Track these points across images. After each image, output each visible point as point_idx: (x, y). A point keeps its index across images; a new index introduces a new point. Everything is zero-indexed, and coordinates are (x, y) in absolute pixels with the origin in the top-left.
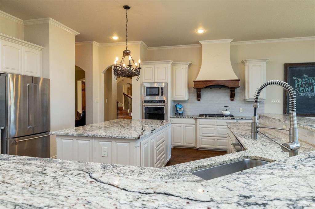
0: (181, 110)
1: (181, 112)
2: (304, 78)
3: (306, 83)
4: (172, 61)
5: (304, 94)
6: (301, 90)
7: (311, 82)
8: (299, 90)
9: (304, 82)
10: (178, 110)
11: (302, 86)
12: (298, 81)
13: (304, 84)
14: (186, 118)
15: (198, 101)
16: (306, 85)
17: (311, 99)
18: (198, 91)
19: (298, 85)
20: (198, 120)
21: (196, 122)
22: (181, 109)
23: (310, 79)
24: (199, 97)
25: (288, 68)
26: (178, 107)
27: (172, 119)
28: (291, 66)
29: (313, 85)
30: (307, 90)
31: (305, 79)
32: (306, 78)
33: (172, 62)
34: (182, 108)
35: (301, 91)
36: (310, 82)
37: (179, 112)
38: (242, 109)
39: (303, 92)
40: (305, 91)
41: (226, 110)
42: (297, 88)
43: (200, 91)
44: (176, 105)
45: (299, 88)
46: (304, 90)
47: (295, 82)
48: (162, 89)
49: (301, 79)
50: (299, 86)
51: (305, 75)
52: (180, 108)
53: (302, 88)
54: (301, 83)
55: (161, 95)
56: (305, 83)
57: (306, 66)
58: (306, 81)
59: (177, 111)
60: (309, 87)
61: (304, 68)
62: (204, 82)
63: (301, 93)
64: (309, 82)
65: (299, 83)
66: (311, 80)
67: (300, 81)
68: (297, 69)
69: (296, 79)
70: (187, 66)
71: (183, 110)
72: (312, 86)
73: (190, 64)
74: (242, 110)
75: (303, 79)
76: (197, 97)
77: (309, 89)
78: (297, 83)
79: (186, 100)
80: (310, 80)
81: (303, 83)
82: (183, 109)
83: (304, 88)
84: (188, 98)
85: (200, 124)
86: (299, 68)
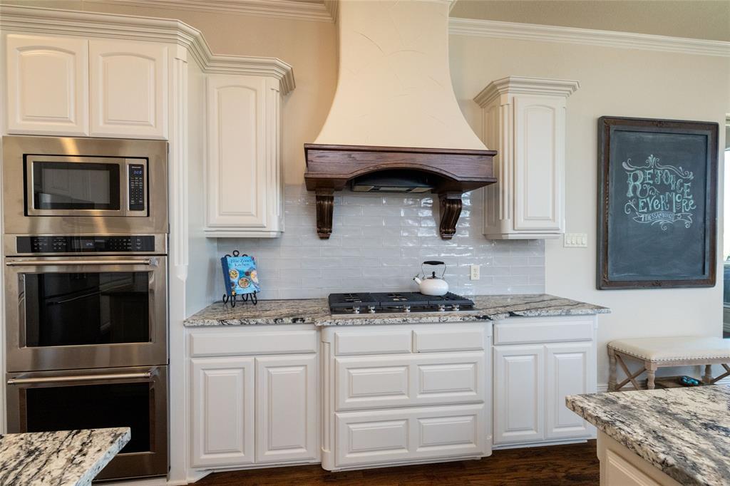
0: (248, 281)
1: (249, 290)
2: (650, 169)
3: (654, 184)
4: (197, 33)
5: (649, 217)
6: (641, 204)
7: (667, 181)
8: (637, 205)
9: (649, 179)
10: (235, 280)
11: (643, 192)
12: (636, 178)
13: (648, 187)
14: (268, 324)
15: (322, 238)
16: (653, 191)
17: (665, 233)
18: (324, 198)
19: (635, 188)
20: (330, 332)
21: (322, 342)
22: (247, 274)
23: (664, 170)
24: (324, 225)
25: (612, 132)
26: (236, 265)
27: (198, 334)
28: (620, 128)
29: (671, 191)
30: (657, 206)
31: (652, 171)
32: (655, 168)
33: (196, 38)
34: (254, 273)
35: (643, 208)
36: (664, 180)
37: (240, 290)
38: (478, 267)
39: (645, 210)
40: (650, 209)
41: (434, 277)
42: (631, 198)
43: (332, 199)
44: (224, 261)
45: (638, 198)
46: (650, 205)
47: (627, 177)
48: (136, 172)
49: (642, 170)
50: (638, 193)
51: (651, 159)
52: (245, 269)
53: (644, 200)
54: (642, 184)
55: (132, 208)
56: (651, 182)
57: (654, 129)
58: (653, 176)
59: (229, 285)
60: (661, 196)
61: (650, 136)
62: (355, 154)
63: (643, 216)
64: (662, 180)
65: (638, 183)
66: (666, 174)
67: (640, 173)
68: (633, 136)
69: (630, 169)
70: (275, 83)
71: (256, 280)
72: (667, 193)
73: (288, 73)
74: (478, 273)
75: (647, 169)
76: (318, 222)
77: (660, 203)
78: (631, 184)
79: (273, 235)
80: (664, 175)
81: (647, 183)
82: (259, 276)
83: (648, 199)
84: (280, 225)
85: (341, 350)
86: (638, 135)
